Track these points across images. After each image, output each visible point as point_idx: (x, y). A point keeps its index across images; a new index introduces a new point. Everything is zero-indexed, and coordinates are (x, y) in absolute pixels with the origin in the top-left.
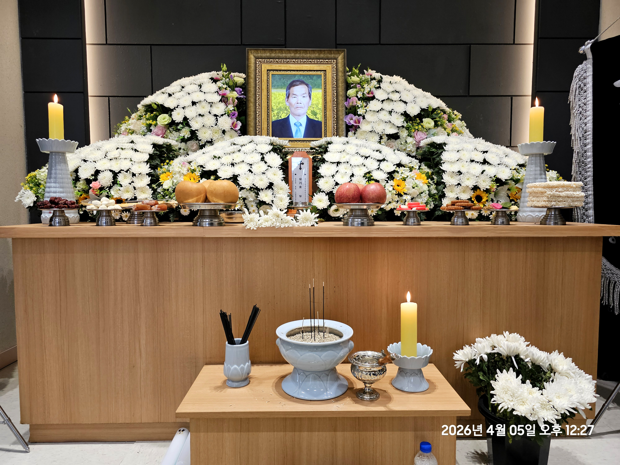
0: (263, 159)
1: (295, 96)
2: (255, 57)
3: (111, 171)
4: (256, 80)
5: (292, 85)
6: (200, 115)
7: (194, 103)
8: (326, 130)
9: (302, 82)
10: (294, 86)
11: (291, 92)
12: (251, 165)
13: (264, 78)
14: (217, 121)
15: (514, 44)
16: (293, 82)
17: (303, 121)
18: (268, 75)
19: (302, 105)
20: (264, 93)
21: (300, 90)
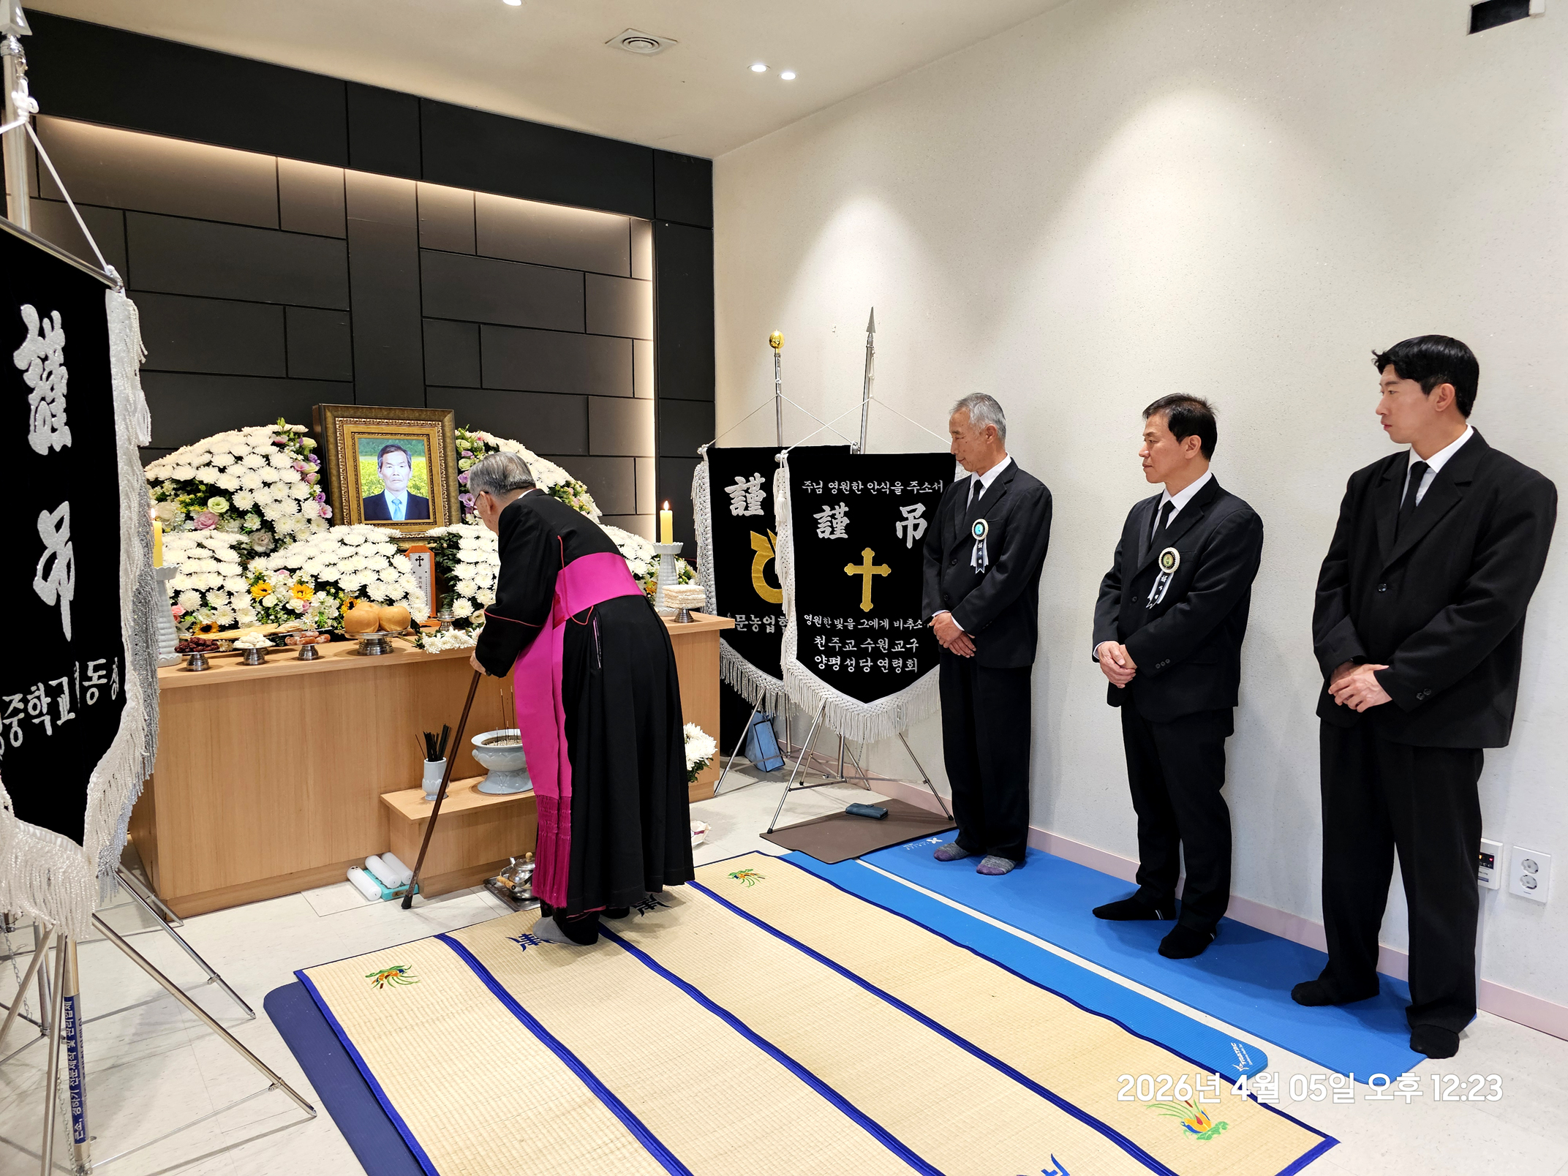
0: (391, 564)
1: (389, 466)
2: (333, 415)
3: (197, 590)
4: (337, 446)
5: (385, 451)
6: (276, 500)
7: (267, 484)
8: (434, 509)
9: (399, 448)
10: (388, 452)
11: (384, 461)
12: (378, 572)
13: (348, 442)
14: (300, 506)
15: (634, 397)
16: (387, 447)
17: (404, 498)
18: (353, 439)
19: (400, 477)
20: (350, 463)
21: (395, 458)
